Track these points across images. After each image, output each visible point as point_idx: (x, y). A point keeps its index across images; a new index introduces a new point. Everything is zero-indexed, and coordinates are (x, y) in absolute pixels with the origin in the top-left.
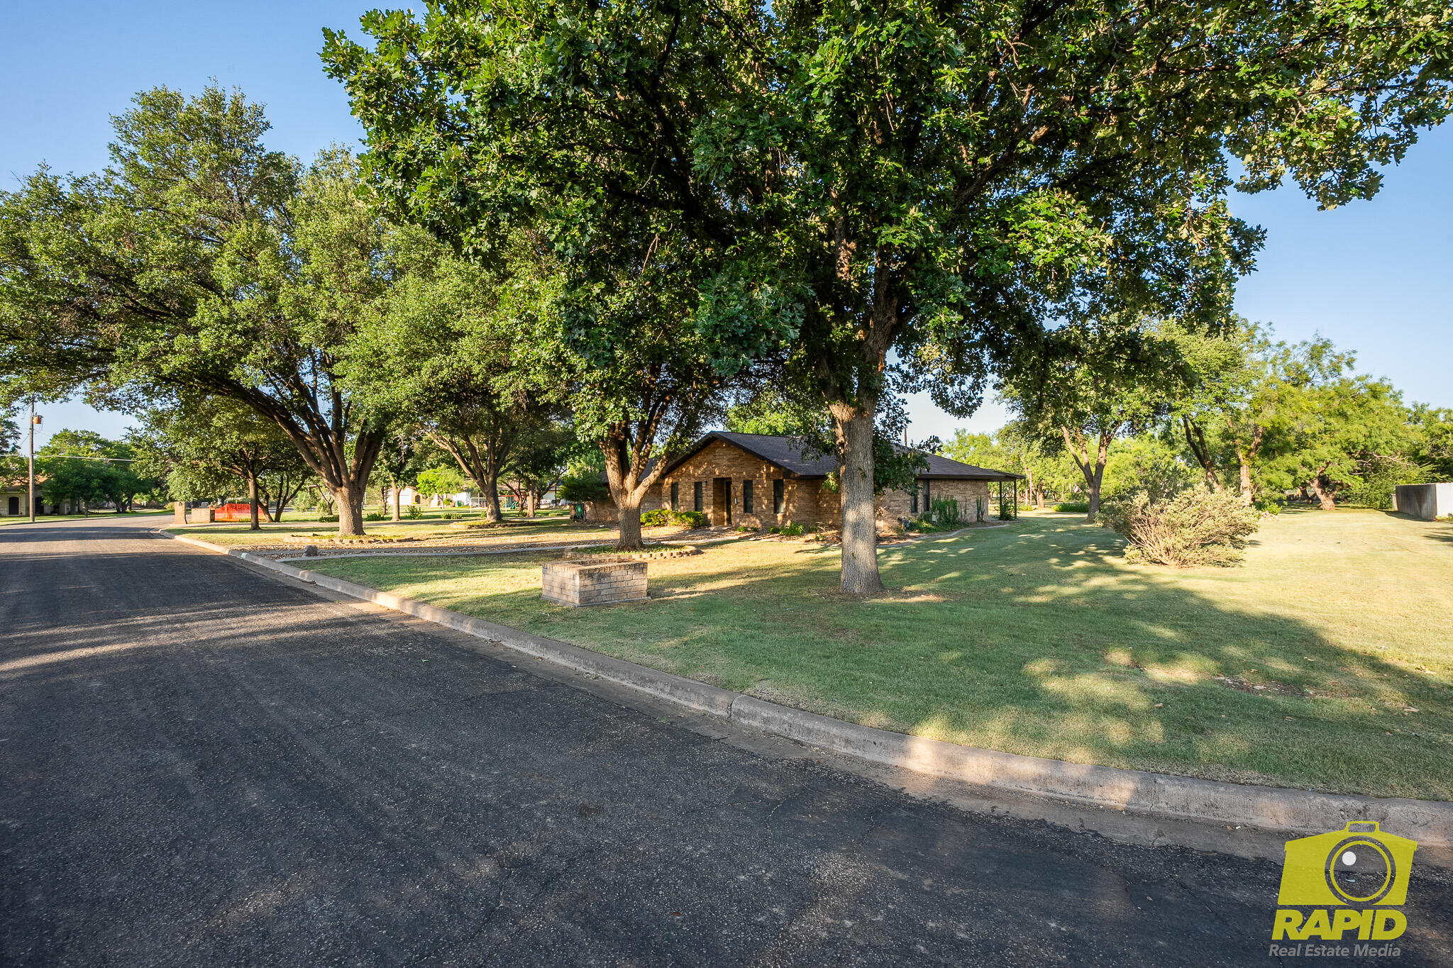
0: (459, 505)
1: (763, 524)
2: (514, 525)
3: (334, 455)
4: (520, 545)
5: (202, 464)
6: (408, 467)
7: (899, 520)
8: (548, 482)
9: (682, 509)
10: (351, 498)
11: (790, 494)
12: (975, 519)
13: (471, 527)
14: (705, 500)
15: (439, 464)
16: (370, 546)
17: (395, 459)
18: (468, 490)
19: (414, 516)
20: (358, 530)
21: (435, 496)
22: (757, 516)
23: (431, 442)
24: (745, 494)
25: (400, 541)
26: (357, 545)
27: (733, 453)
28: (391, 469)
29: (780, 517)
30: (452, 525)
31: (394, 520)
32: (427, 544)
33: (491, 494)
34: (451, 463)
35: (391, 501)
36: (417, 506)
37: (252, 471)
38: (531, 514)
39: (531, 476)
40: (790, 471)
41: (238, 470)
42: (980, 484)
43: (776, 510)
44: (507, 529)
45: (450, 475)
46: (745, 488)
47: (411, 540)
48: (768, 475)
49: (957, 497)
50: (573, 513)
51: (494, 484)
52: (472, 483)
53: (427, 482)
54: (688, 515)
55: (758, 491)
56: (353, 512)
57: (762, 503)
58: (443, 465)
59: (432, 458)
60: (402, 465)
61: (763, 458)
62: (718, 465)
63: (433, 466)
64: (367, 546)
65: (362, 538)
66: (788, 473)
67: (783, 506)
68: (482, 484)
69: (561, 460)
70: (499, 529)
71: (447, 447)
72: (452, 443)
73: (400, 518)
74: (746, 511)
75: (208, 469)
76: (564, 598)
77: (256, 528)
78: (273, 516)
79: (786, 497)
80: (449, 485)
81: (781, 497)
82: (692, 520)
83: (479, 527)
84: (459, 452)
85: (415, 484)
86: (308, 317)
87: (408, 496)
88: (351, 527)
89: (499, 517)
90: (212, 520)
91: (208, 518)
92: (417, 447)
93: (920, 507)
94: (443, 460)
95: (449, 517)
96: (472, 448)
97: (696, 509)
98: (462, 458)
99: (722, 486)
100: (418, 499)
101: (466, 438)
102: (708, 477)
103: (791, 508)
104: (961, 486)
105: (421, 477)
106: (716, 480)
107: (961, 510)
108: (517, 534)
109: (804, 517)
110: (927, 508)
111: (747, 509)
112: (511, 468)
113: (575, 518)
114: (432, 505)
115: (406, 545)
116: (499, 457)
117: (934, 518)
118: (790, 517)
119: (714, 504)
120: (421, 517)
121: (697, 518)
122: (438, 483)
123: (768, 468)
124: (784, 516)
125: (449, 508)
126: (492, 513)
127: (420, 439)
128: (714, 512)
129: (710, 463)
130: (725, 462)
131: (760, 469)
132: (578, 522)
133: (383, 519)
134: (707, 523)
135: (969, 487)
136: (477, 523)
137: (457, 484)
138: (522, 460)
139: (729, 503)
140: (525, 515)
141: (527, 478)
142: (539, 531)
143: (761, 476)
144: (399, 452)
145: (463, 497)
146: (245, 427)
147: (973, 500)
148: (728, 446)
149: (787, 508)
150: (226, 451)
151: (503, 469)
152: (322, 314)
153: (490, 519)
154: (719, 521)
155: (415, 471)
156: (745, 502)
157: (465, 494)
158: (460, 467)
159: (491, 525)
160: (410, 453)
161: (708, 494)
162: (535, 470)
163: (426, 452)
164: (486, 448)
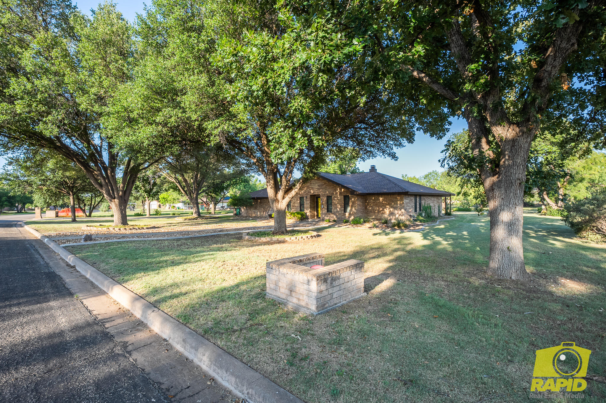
0: (179, 208)
1: (338, 218)
2: (207, 218)
3: (111, 181)
4: (215, 231)
5: (45, 188)
6: (154, 190)
7: (410, 216)
8: (219, 198)
9: (293, 211)
10: (120, 205)
11: (353, 203)
12: (437, 215)
13: (186, 219)
14: (305, 206)
15: (169, 189)
16: (130, 231)
17: (148, 187)
18: (183, 202)
19: (157, 214)
20: (124, 222)
21: (168, 205)
22: (334, 214)
23: (165, 178)
24: (327, 203)
25: (148, 228)
26: (123, 231)
27: (320, 183)
28: (146, 191)
29: (347, 214)
30: (176, 219)
31: (147, 216)
32: (162, 230)
33: (195, 203)
34: (175, 189)
35: (146, 207)
36: (159, 209)
37: (72, 192)
38: (213, 212)
39: (213, 195)
40: (354, 191)
41: (64, 191)
42: (439, 198)
43: (345, 211)
44: (204, 221)
45: (174, 194)
46: (327, 200)
47: (154, 227)
48: (341, 193)
49: (432, 205)
50: (235, 212)
51: (197, 199)
52: (185, 198)
53: (164, 198)
54: (298, 213)
55: (335, 201)
56: (122, 213)
57: (336, 208)
58: (171, 190)
59: (165, 186)
60: (151, 190)
61: (338, 184)
62: (313, 189)
63: (166, 190)
64: (128, 232)
65: (127, 227)
66: (353, 192)
67: (349, 209)
68: (191, 199)
69: (227, 188)
70: (200, 220)
71: (173, 180)
72: (176, 178)
73: (150, 215)
74: (328, 211)
75: (48, 190)
76: (295, 300)
77: (74, 221)
78: (88, 214)
79: (350, 204)
80: (174, 199)
81: (348, 204)
82: (300, 216)
83: (190, 219)
84: (179, 182)
85: (158, 199)
86: (85, 92)
87: (155, 205)
88: (120, 220)
89: (199, 214)
90: (57, 216)
91: (55, 215)
92: (158, 181)
93: (418, 209)
94: (171, 187)
95: (174, 214)
96: (185, 181)
97: (301, 210)
98: (181, 186)
99: (315, 199)
100: (160, 206)
101: (183, 176)
102: (307, 194)
103: (353, 209)
104: (433, 199)
105: (161, 196)
106: (311, 196)
107: (432, 211)
108: (210, 223)
109: (360, 214)
110: (420, 210)
111: (329, 210)
112: (204, 191)
113: (236, 215)
114: (166, 209)
115: (151, 231)
116: (199, 185)
117: (423, 215)
118: (353, 214)
119: (310, 208)
120: (161, 215)
121: (302, 215)
122: (169, 199)
123: (341, 190)
124: (350, 214)
125: (174, 210)
126: (196, 213)
127: (159, 177)
128: (310, 212)
129: (308, 187)
130: (316, 186)
131: (336, 190)
132: (238, 217)
133: (142, 215)
134: (307, 218)
135: (435, 199)
136: (189, 217)
137: (178, 199)
138: (209, 187)
139: (317, 207)
140: (210, 213)
141: (211, 196)
142: (221, 222)
143: (336, 194)
144: (149, 183)
145: (181, 205)
146: (65, 168)
147: (437, 206)
148: (318, 179)
149: (351, 210)
150: (56, 181)
151: (200, 192)
152: (93, 90)
153: (195, 216)
154: (313, 216)
155: (157, 193)
156: (328, 207)
157: (181, 204)
158: (179, 190)
159: (196, 219)
160: (155, 184)
161: (307, 203)
162: (215, 192)
163: (163, 183)
164: (192, 181)
